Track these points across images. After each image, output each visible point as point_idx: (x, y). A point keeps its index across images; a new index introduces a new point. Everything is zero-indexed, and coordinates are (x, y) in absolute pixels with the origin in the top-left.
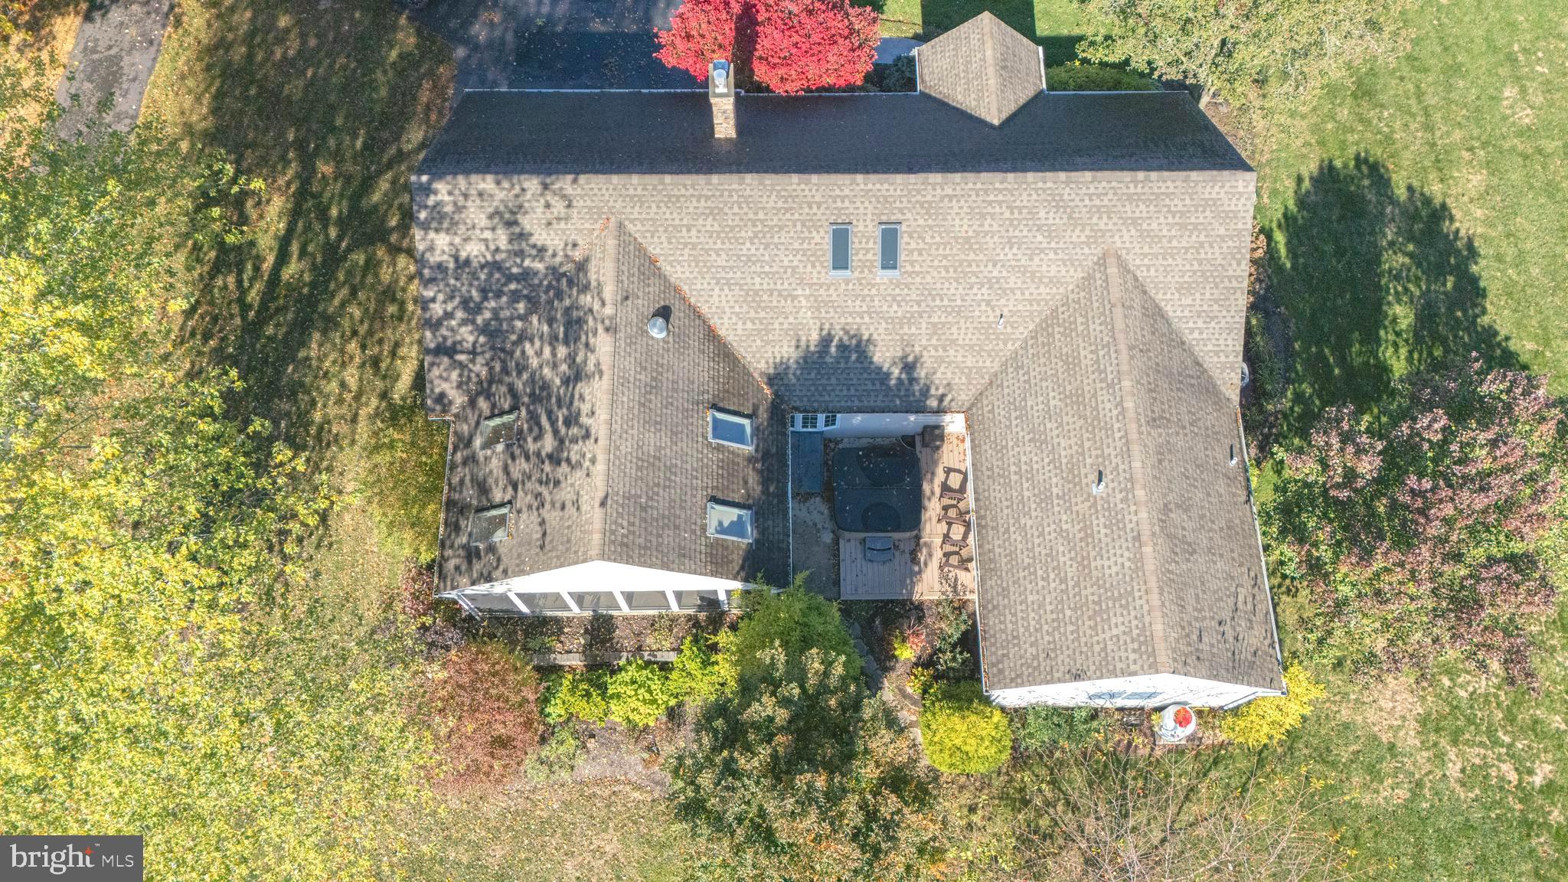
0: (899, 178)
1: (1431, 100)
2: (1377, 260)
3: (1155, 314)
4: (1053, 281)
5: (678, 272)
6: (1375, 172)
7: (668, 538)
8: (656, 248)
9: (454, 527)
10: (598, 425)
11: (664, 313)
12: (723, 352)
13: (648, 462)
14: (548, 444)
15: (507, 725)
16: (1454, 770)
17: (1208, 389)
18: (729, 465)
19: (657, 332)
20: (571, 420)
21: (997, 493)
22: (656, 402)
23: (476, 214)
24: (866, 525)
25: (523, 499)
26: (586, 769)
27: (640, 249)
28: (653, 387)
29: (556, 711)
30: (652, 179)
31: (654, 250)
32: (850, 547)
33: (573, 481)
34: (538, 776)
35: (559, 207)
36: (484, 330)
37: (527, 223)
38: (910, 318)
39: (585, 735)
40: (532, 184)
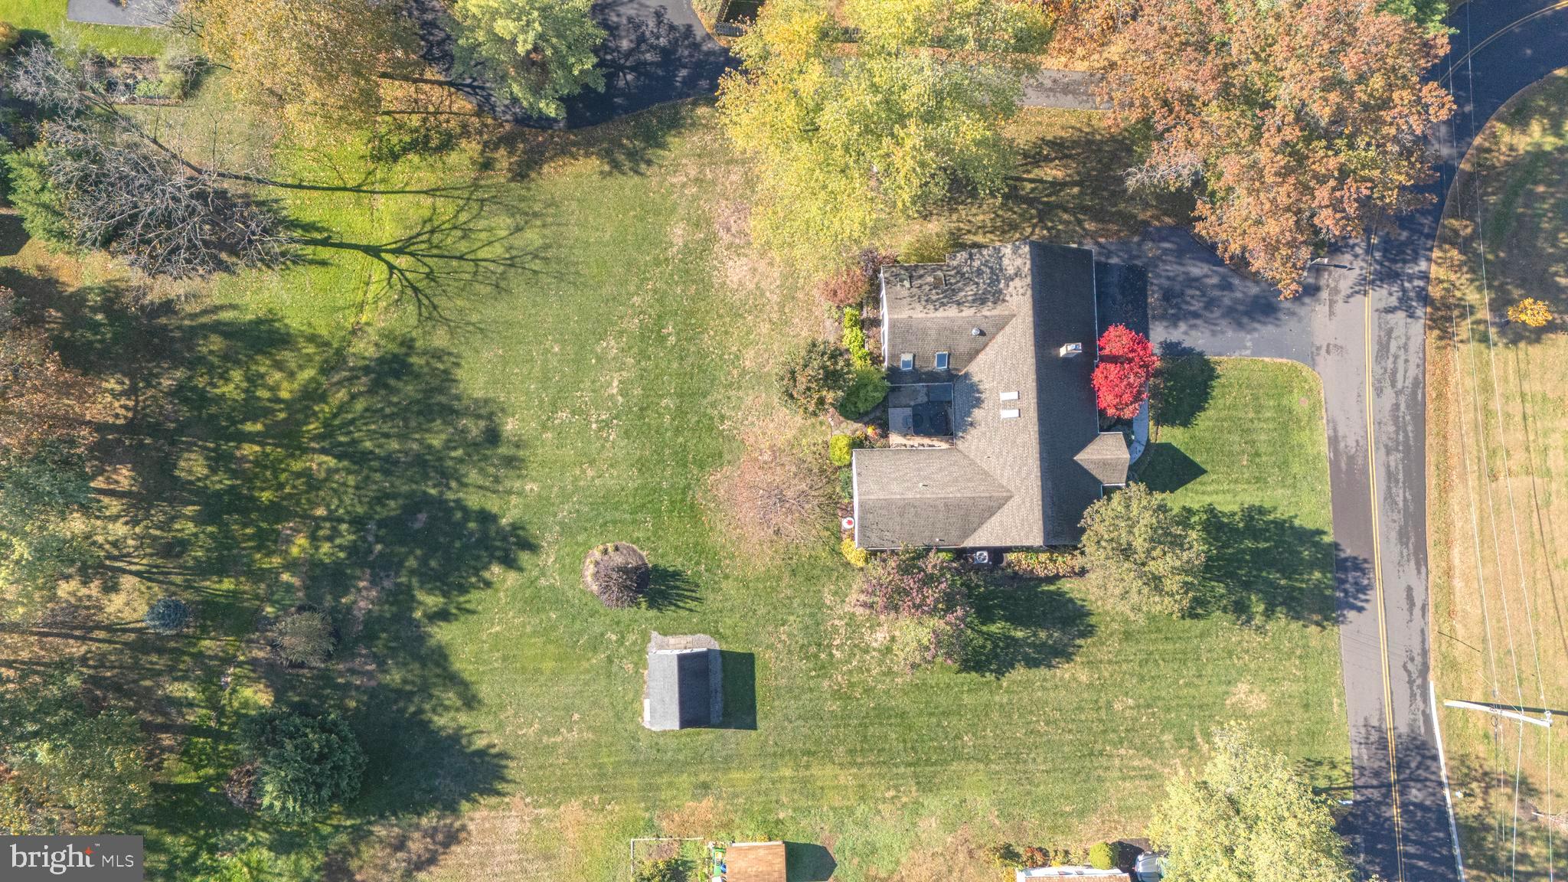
0: (1036, 415)
1: (1124, 667)
2: (1042, 627)
3: (991, 512)
4: (1002, 475)
5: (999, 338)
6: (1089, 631)
7: (899, 341)
8: (1008, 329)
9: (906, 269)
10: (940, 313)
11: (982, 333)
12: (973, 354)
13: (924, 332)
14: (934, 298)
15: (841, 295)
16: (837, 622)
17: (967, 533)
18: (927, 360)
19: (974, 332)
20: (943, 304)
21: (922, 456)
22: (947, 333)
23: (1019, 262)
24: (915, 415)
25: (914, 290)
26: (828, 323)
27: (1007, 323)
28: (952, 331)
29: (848, 310)
30: (1031, 325)
31: (1007, 328)
32: (908, 411)
33: (919, 307)
34: (826, 307)
35: (1021, 291)
36: (979, 269)
37: (1017, 280)
38: (987, 424)
39: (839, 321)
40: (1029, 280)
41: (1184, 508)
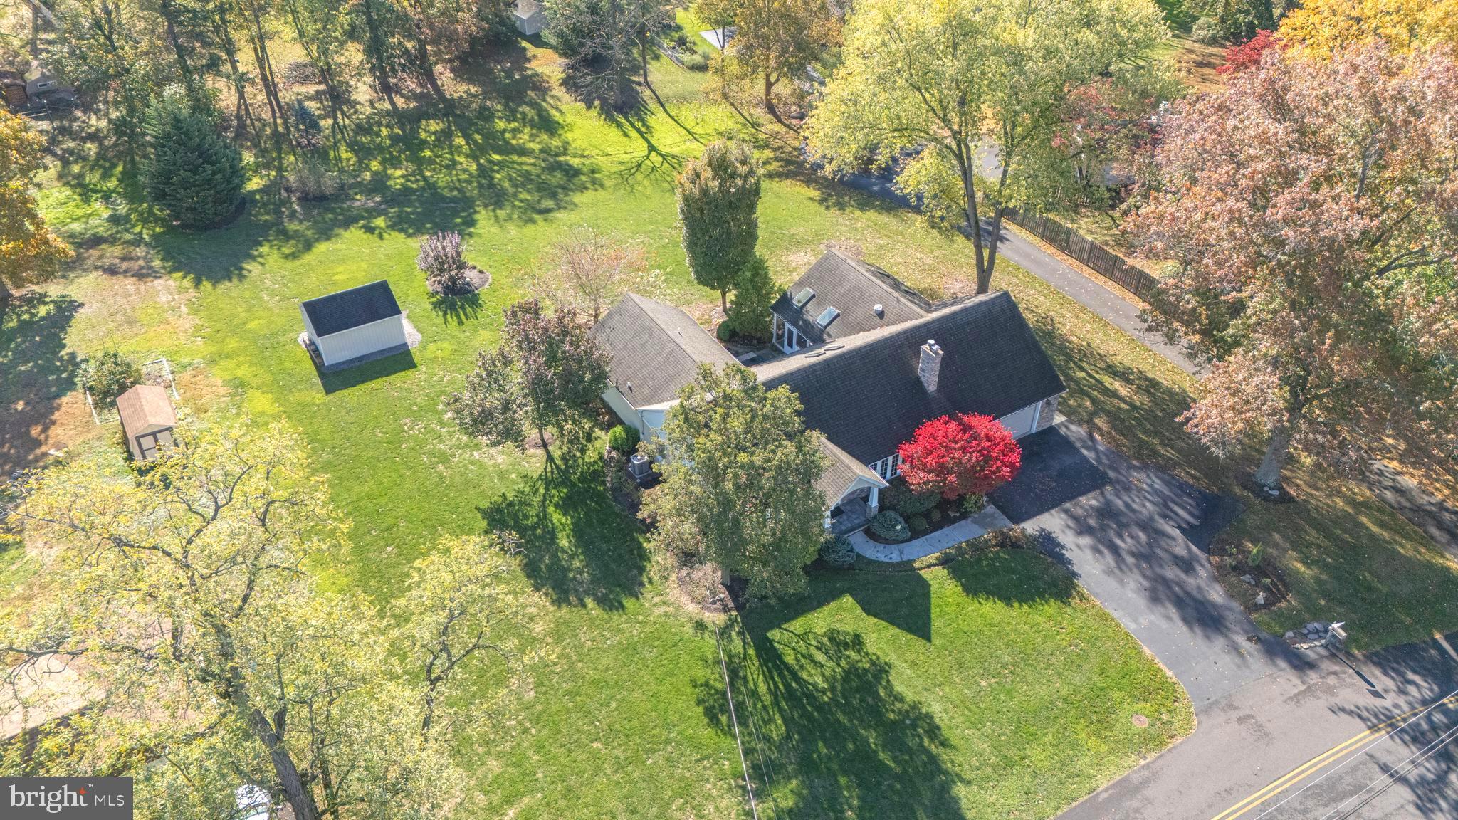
19: (878, 307)
28: (862, 294)
41: (857, 636)
